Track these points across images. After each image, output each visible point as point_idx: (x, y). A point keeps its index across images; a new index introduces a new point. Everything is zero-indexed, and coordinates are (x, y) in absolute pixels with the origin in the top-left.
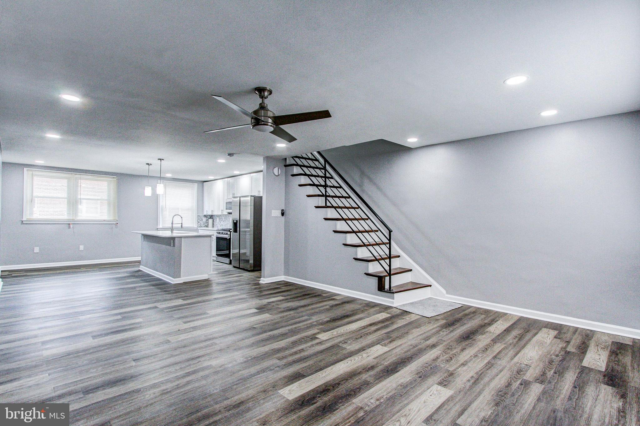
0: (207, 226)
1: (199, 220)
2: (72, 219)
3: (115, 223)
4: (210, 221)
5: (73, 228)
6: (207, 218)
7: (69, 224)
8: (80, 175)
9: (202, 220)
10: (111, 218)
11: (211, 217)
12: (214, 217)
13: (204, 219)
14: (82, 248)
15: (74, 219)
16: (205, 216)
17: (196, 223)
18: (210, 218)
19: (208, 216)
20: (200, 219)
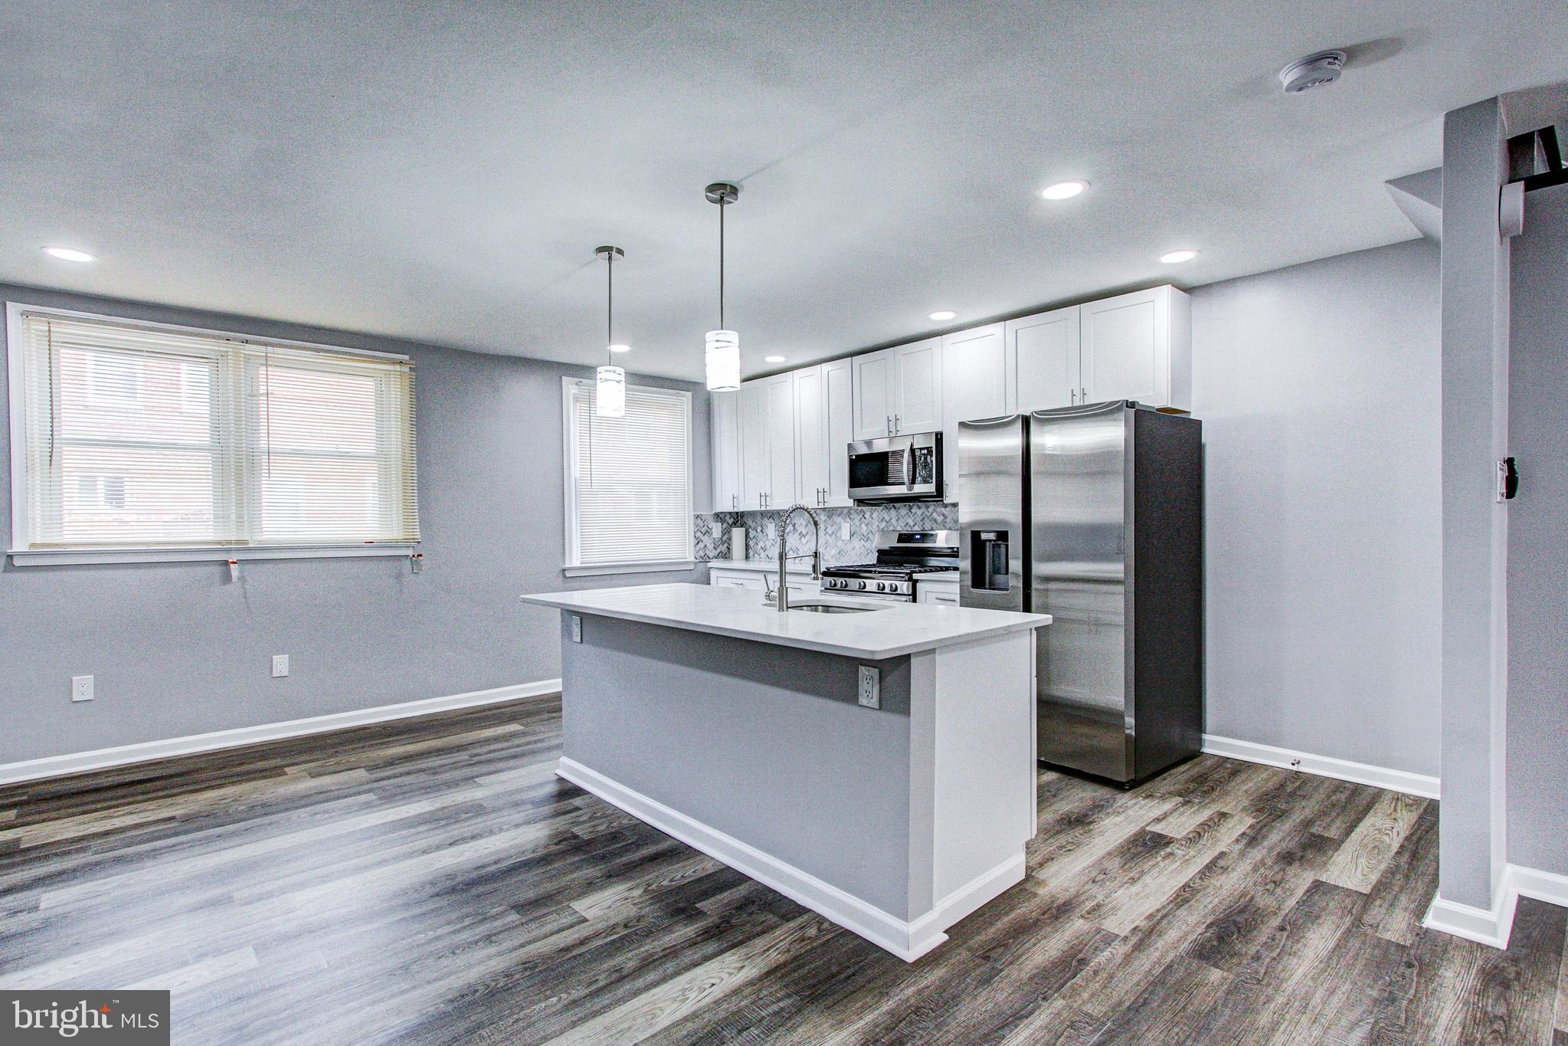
0: (726, 555)
1: (699, 534)
2: (237, 542)
3: (410, 552)
4: (738, 534)
5: (242, 579)
6: (725, 525)
7: (226, 563)
8: (266, 344)
9: (708, 532)
10: (396, 533)
11: (738, 519)
12: (750, 522)
13: (717, 529)
14: (281, 664)
15: (246, 542)
16: (719, 517)
17: (692, 545)
18: (735, 524)
19: (728, 518)
20: (703, 530)
